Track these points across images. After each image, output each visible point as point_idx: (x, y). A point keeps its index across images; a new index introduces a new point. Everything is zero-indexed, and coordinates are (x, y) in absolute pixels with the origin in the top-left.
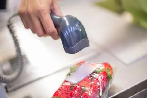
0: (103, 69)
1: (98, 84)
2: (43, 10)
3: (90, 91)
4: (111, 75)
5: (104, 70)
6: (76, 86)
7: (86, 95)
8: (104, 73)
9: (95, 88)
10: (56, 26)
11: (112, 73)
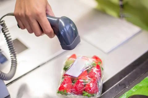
5: (97, 64)
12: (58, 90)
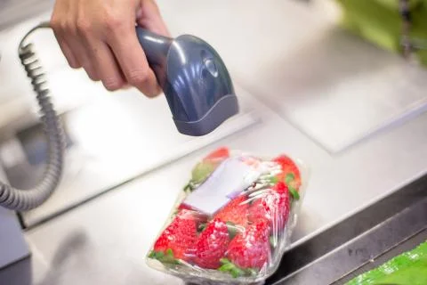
0: (279, 175)
1: (268, 216)
2: (119, 24)
3: (248, 237)
4: (298, 189)
5: (280, 179)
6: (214, 224)
7: (239, 246)
8: (282, 188)
9: (260, 227)
10: (152, 63)
11: (300, 184)
12: (153, 249)
